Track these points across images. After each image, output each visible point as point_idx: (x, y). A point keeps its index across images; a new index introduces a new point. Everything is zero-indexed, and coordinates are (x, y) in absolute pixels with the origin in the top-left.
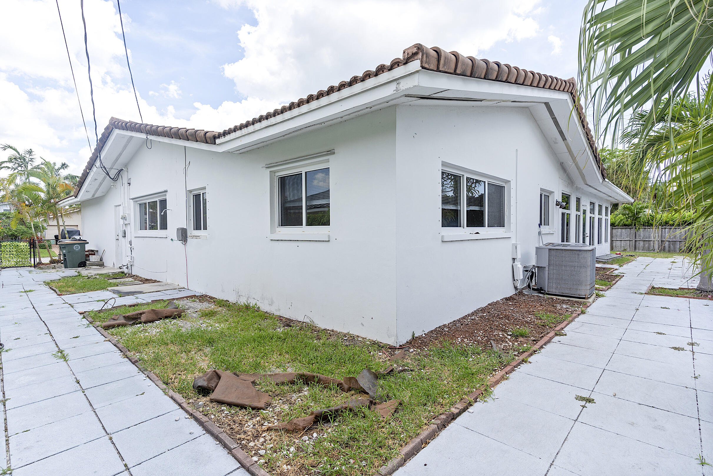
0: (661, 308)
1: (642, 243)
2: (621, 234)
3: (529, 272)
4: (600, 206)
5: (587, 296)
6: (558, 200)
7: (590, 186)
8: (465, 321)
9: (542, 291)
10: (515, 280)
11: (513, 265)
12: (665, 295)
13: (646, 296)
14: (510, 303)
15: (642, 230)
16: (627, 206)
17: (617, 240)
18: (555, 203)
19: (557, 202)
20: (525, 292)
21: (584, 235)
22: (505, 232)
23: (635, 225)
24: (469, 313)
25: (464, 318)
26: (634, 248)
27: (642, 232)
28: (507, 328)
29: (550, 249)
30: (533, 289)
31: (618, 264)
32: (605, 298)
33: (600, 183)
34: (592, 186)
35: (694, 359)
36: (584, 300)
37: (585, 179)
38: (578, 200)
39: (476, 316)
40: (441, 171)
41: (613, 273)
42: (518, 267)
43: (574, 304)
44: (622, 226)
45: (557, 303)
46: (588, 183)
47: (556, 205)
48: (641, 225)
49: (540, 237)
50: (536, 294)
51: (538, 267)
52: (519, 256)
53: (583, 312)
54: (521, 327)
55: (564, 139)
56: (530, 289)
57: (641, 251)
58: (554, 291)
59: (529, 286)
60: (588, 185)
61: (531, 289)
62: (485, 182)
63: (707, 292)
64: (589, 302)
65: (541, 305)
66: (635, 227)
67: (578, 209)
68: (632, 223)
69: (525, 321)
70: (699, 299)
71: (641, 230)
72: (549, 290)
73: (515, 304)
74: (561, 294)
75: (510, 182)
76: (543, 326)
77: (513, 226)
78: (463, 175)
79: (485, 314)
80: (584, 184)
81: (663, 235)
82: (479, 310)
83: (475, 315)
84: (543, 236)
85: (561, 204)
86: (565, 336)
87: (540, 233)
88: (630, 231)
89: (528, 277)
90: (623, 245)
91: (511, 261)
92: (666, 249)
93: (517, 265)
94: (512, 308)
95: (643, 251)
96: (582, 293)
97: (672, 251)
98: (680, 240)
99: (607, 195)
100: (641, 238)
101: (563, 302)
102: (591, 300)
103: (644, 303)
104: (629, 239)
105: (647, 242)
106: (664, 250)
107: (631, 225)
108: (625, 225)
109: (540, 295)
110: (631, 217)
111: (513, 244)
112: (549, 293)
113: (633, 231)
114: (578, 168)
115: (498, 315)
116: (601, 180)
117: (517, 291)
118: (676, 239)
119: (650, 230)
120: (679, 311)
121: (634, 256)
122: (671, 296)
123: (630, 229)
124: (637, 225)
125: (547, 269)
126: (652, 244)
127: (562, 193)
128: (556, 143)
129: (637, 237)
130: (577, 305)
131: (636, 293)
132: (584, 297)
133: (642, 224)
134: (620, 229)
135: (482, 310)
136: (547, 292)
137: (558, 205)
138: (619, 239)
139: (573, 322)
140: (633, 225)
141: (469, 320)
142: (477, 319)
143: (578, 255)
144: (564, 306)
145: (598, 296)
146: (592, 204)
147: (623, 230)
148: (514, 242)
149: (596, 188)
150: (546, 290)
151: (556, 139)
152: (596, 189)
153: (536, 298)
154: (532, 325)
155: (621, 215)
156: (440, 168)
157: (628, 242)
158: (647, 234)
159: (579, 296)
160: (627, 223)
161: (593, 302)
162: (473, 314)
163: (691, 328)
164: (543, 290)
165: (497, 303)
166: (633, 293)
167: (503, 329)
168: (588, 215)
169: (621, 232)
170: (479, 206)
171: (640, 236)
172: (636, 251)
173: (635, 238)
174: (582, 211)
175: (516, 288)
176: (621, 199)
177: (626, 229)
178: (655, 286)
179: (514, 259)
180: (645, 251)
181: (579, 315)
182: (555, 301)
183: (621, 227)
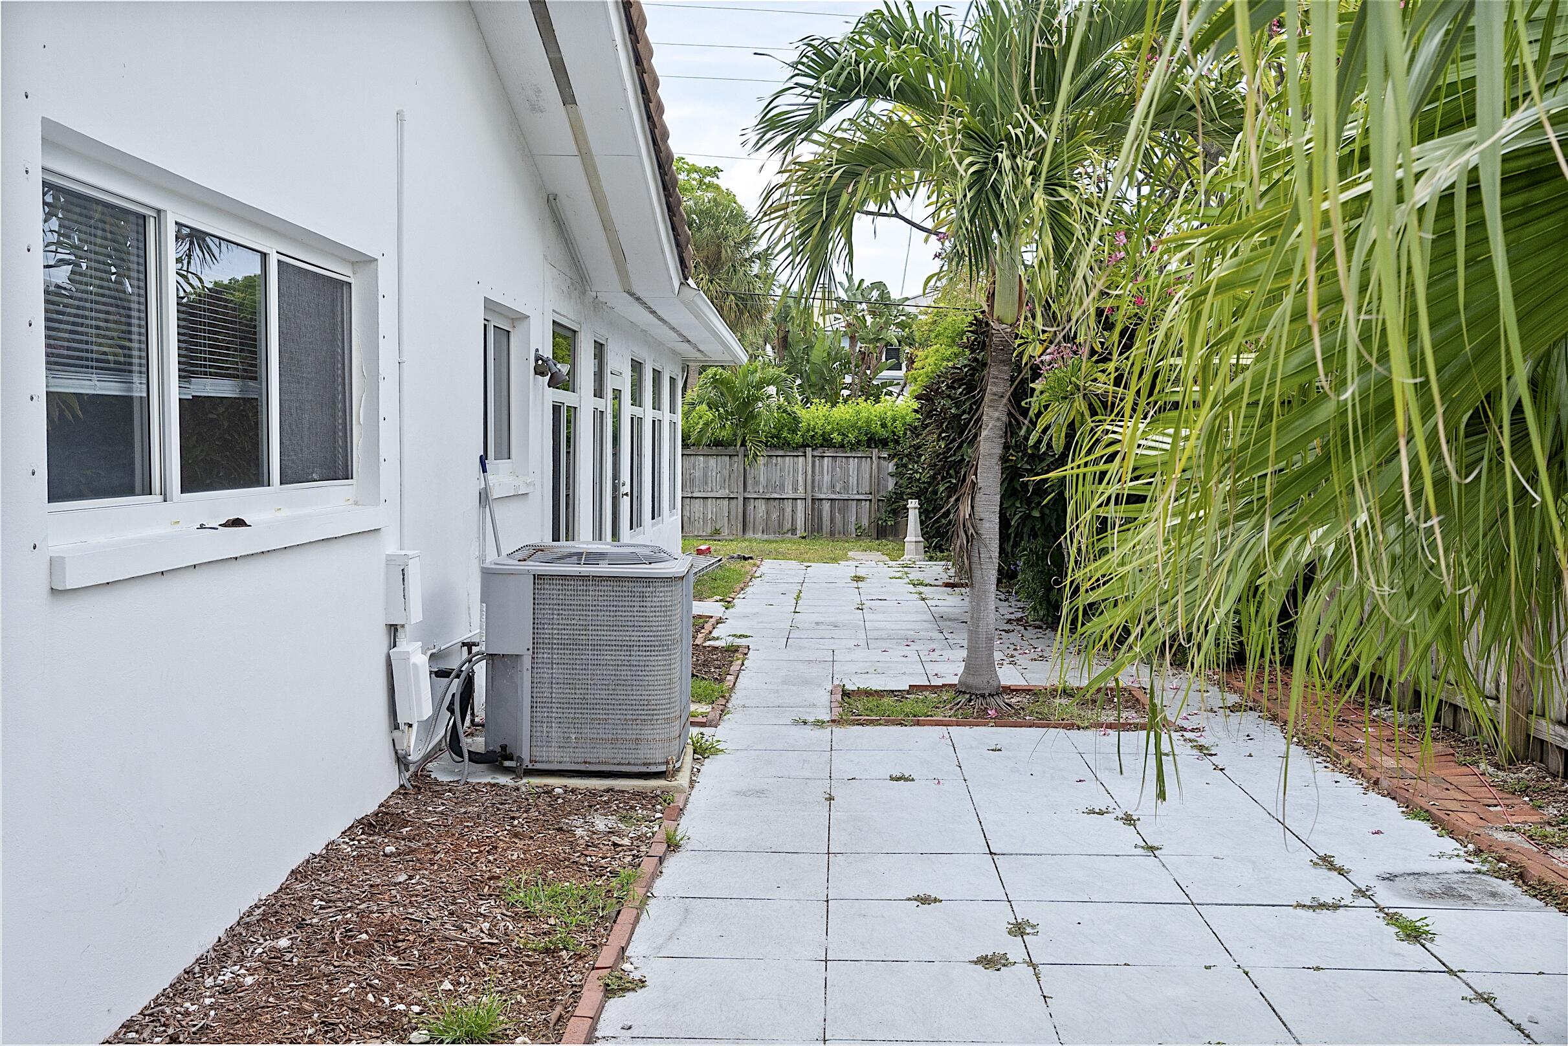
0: (892, 779)
1: (763, 507)
2: (705, 475)
3: (458, 676)
4: (657, 374)
5: (671, 766)
6: (540, 353)
7: (638, 299)
8: (187, 1013)
9: (507, 763)
10: (396, 727)
11: (389, 657)
12: (888, 723)
13: (838, 731)
14: (388, 850)
15: (762, 463)
16: (721, 374)
17: (695, 495)
18: (533, 364)
19: (537, 361)
20: (442, 772)
21: (615, 488)
22: (356, 503)
23: (743, 444)
24: (203, 951)
25: (179, 989)
26: (740, 526)
27: (762, 467)
28: (402, 1007)
29: (538, 578)
30: (475, 758)
31: (719, 598)
32: (720, 756)
33: (673, 292)
34: (645, 300)
35: (1045, 997)
36: (661, 783)
37: (627, 272)
38: (599, 348)
39: (241, 960)
40: (37, 177)
41: (714, 639)
42: (415, 665)
43: (633, 808)
44: (709, 445)
45: (570, 813)
46: (635, 290)
47: (536, 373)
48: (761, 442)
49: (484, 512)
50: (484, 777)
51: (491, 658)
52: (416, 615)
53: (673, 846)
54: (459, 983)
55: (568, 98)
56: (462, 756)
57: (760, 534)
58: (554, 757)
59: (454, 743)
60: (632, 294)
61: (466, 755)
62: (264, 256)
63: (983, 696)
64: (678, 789)
65: (516, 835)
66: (743, 448)
67: (599, 393)
68: (735, 435)
69: (471, 944)
70: (971, 725)
71: (761, 461)
72: (538, 753)
73: (412, 851)
74: (582, 767)
75: (373, 265)
76: (547, 951)
77: (388, 472)
78: (159, 211)
79: (284, 943)
80: (620, 289)
81: (817, 478)
82: (254, 919)
83: (235, 955)
84: (500, 510)
85: (554, 369)
86: (640, 991)
87: (484, 498)
88: (731, 465)
89: (452, 703)
90: (710, 516)
91: (383, 639)
92: (824, 527)
93: (406, 657)
94: (402, 878)
95: (765, 536)
96: (655, 754)
97: (839, 533)
98: (857, 497)
99: (680, 335)
100: (761, 491)
101: (592, 801)
102: (683, 779)
103: (843, 765)
104: (724, 492)
105: (776, 503)
106: (820, 530)
107: (731, 443)
108: (718, 443)
109: (503, 780)
110: (732, 414)
111: (390, 560)
112: (538, 766)
113: (738, 464)
114: (608, 226)
115: (348, 935)
116: (676, 284)
117: (408, 775)
118: (848, 493)
119: (784, 462)
120: (941, 786)
121: (751, 558)
122: (901, 724)
123: (730, 456)
124: (749, 444)
125: (527, 662)
126: (789, 510)
127: (554, 321)
128: (535, 108)
129: (749, 488)
130: (644, 807)
131: (805, 723)
132: (663, 768)
133: (764, 440)
134: (702, 458)
135: (264, 918)
136: (526, 762)
137: (543, 374)
138: (699, 495)
139: (651, 902)
140: (739, 444)
141: (208, 1001)
142: (249, 980)
143: (643, 596)
144: (601, 824)
145: (702, 752)
146: (637, 366)
147: (712, 461)
148: (392, 549)
149: (654, 308)
150: (526, 756)
151: (540, 91)
152: (653, 312)
153: (488, 799)
154: (502, 956)
155: (704, 407)
156: (35, 158)
157: (726, 502)
158: (776, 476)
159: (644, 769)
160: (725, 434)
161: (692, 787)
162: (221, 954)
163: (991, 853)
164: (510, 758)
165: (330, 856)
166: (796, 722)
167: (384, 1019)
168: (628, 410)
169: (706, 467)
170: (237, 377)
171: (756, 482)
172: (747, 536)
173: (745, 490)
174: (610, 395)
175: (401, 761)
176: (714, 352)
177: (719, 458)
178: (850, 687)
179: (393, 630)
180: (771, 537)
181: (661, 860)
182: (560, 801)
183: (706, 451)
